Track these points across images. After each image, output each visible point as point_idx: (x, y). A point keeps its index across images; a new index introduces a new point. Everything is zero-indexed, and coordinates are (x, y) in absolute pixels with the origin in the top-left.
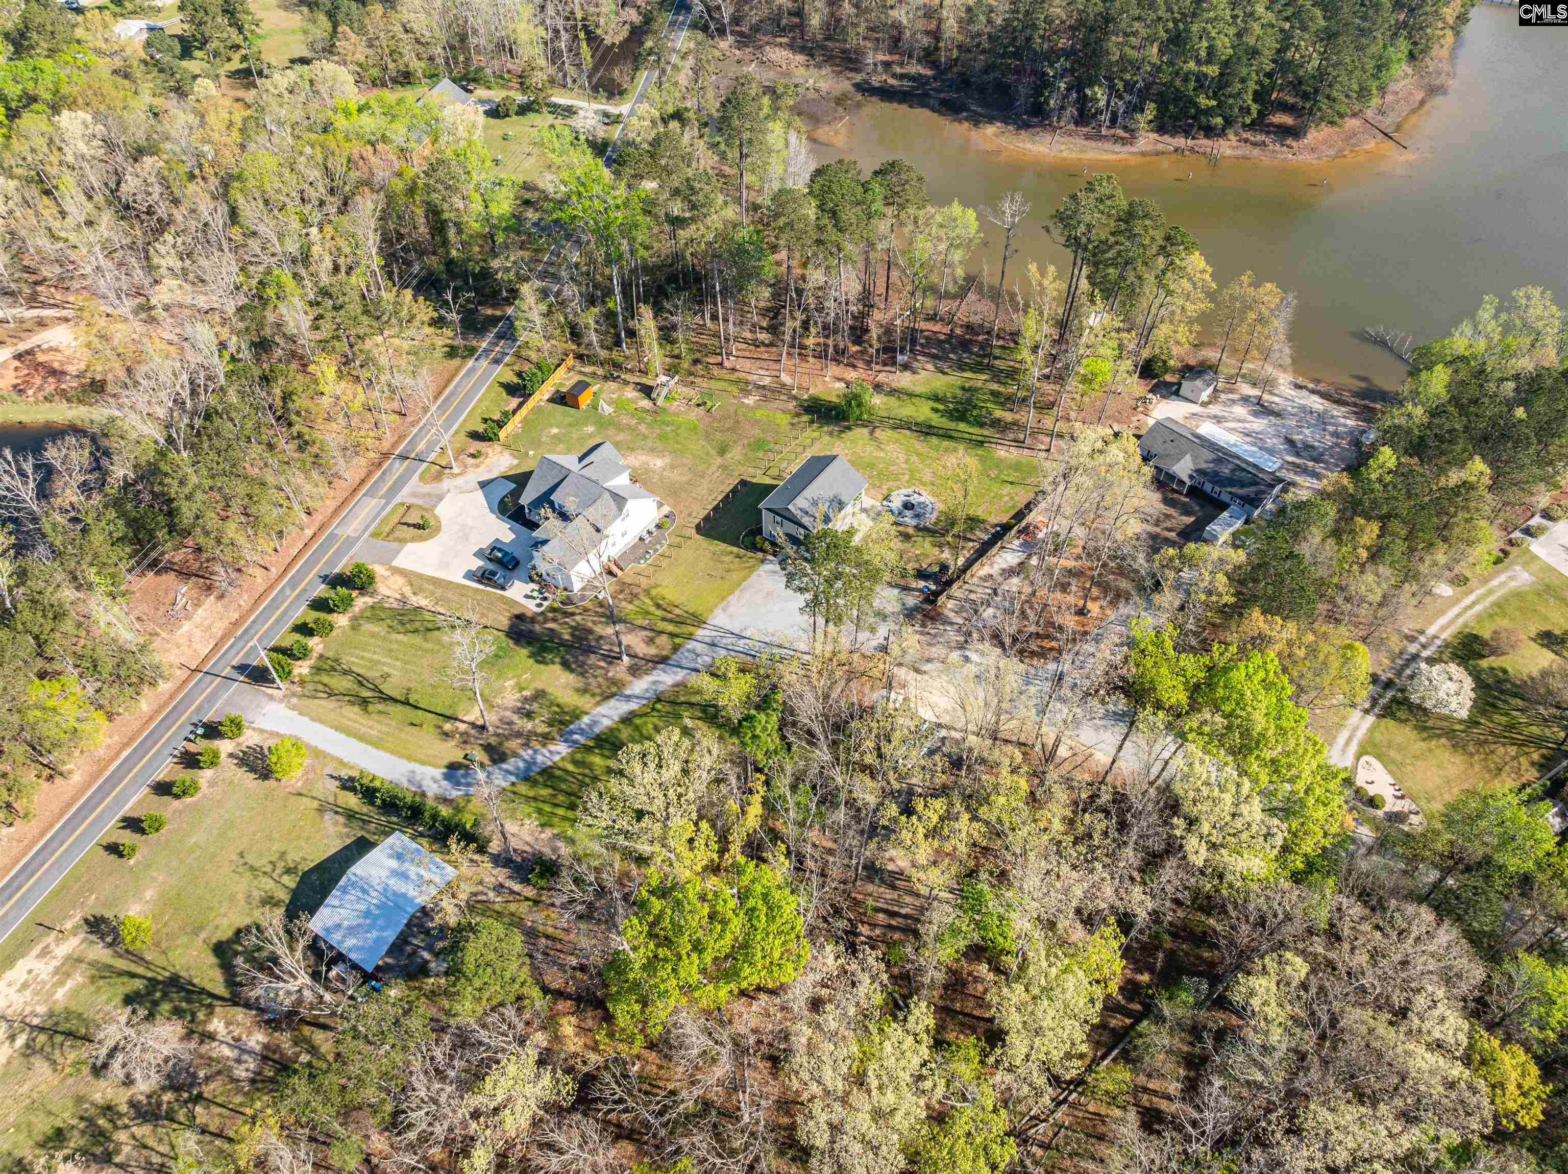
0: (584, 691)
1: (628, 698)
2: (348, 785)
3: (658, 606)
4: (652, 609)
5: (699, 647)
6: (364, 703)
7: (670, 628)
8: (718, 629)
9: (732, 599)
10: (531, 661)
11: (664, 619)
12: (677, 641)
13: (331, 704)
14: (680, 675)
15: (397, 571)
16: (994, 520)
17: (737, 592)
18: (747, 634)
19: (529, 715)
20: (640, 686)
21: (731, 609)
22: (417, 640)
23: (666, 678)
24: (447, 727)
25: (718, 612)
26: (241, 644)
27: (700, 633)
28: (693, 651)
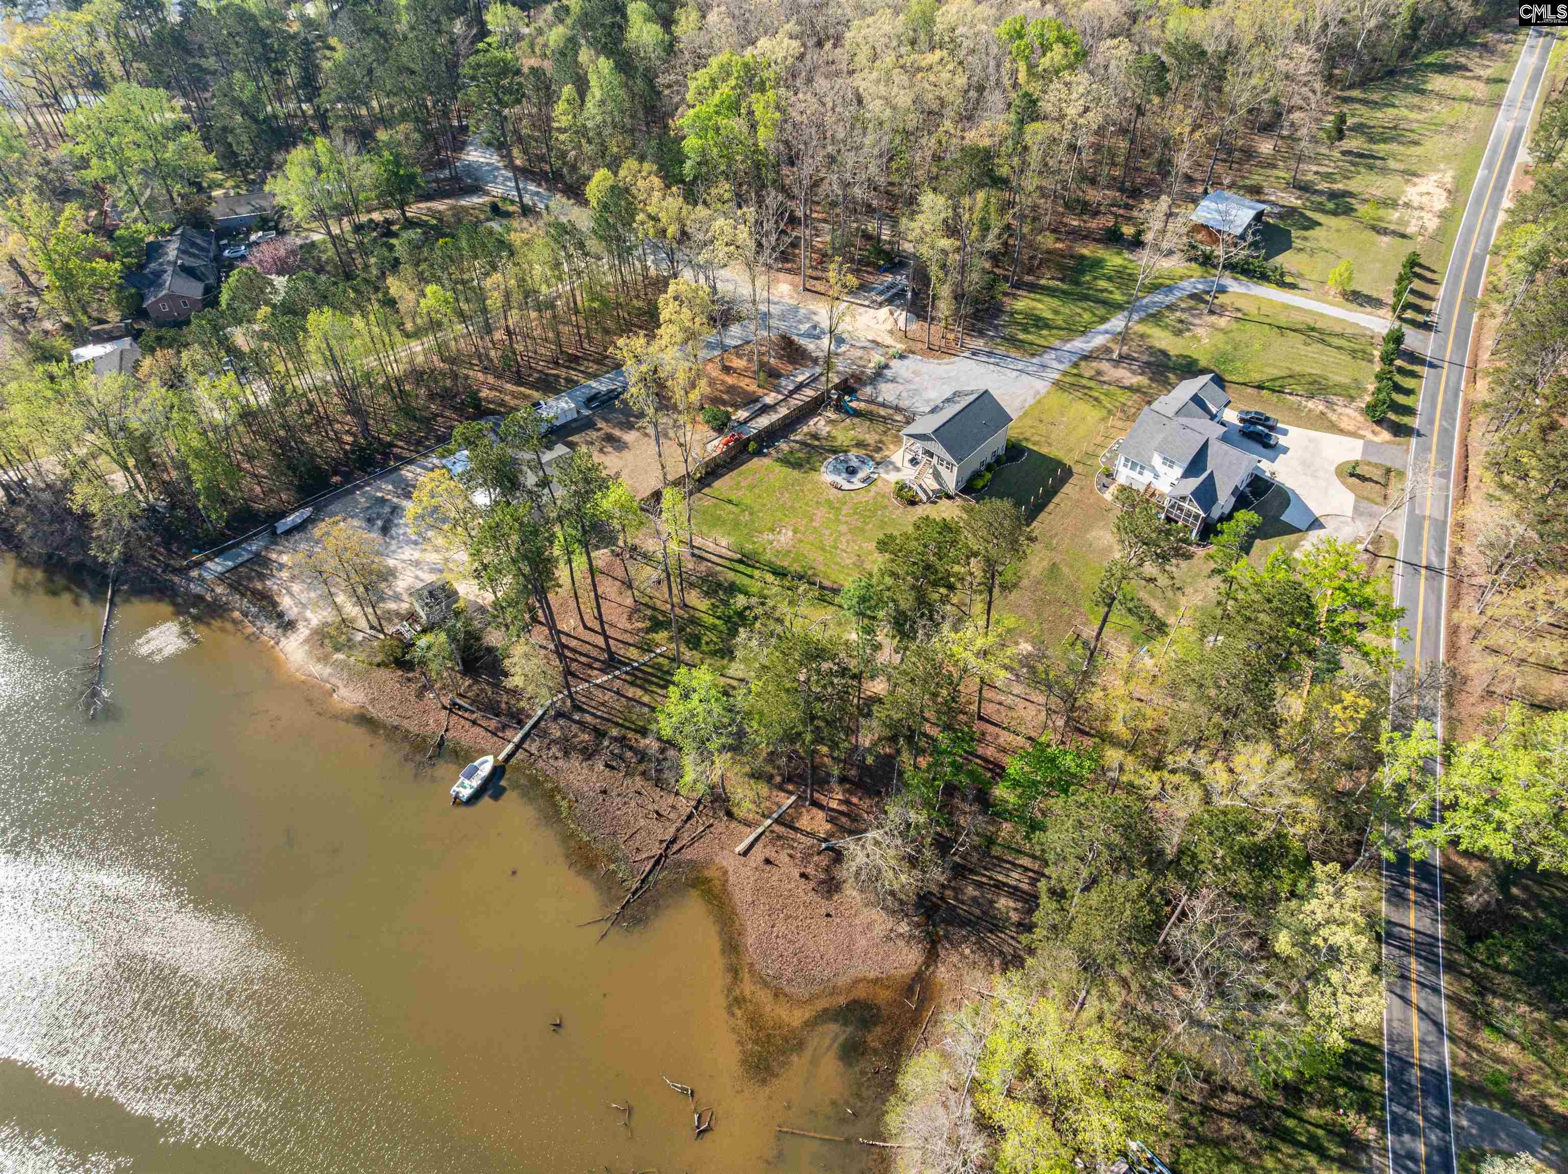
0: (1142, 336)
1: (1107, 332)
2: (1293, 286)
3: (1096, 399)
4: (1102, 397)
5: (1055, 365)
6: (1313, 329)
7: (1084, 382)
8: (1041, 378)
9: (1031, 401)
10: (1195, 356)
11: (1090, 388)
12: (1075, 371)
13: (1338, 330)
14: (1068, 347)
15: (1353, 435)
16: (766, 461)
17: (1027, 405)
18: (1015, 373)
19: (1181, 321)
20: (1098, 341)
21: (1032, 392)
22: (1297, 369)
23: (1079, 344)
24: (1240, 315)
25: (1043, 391)
26: (1451, 384)
27: (1057, 376)
28: (1061, 362)
